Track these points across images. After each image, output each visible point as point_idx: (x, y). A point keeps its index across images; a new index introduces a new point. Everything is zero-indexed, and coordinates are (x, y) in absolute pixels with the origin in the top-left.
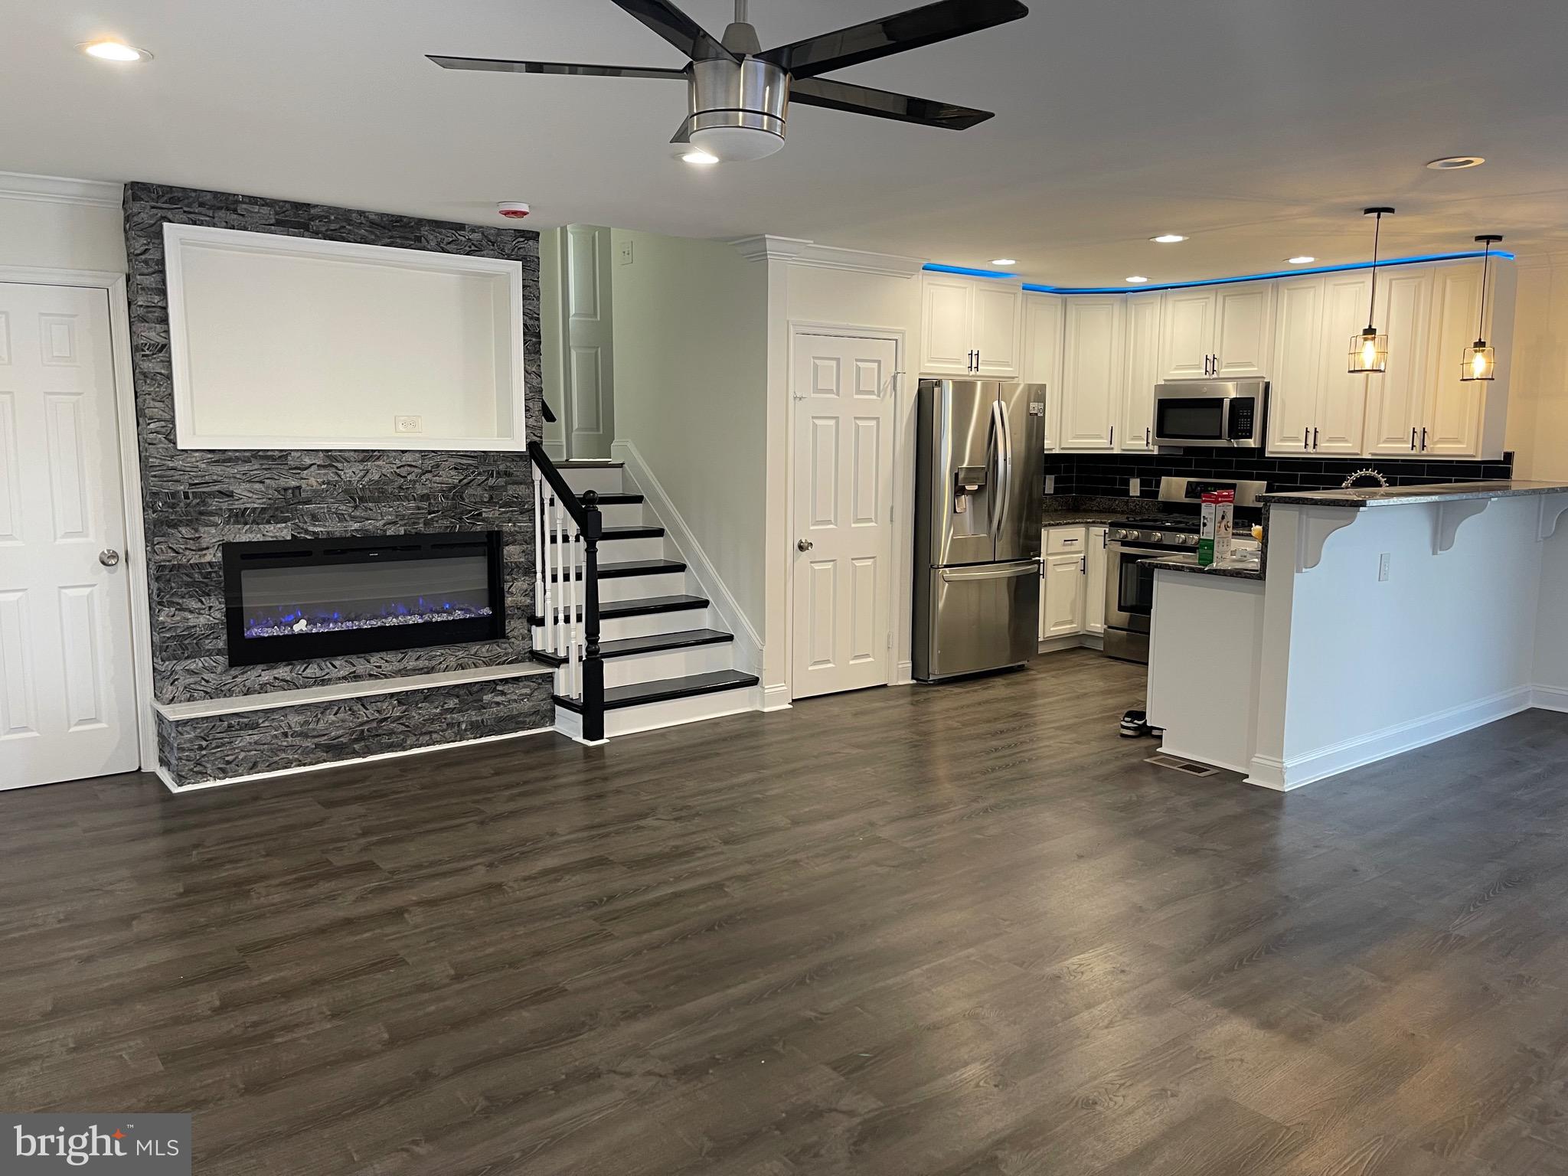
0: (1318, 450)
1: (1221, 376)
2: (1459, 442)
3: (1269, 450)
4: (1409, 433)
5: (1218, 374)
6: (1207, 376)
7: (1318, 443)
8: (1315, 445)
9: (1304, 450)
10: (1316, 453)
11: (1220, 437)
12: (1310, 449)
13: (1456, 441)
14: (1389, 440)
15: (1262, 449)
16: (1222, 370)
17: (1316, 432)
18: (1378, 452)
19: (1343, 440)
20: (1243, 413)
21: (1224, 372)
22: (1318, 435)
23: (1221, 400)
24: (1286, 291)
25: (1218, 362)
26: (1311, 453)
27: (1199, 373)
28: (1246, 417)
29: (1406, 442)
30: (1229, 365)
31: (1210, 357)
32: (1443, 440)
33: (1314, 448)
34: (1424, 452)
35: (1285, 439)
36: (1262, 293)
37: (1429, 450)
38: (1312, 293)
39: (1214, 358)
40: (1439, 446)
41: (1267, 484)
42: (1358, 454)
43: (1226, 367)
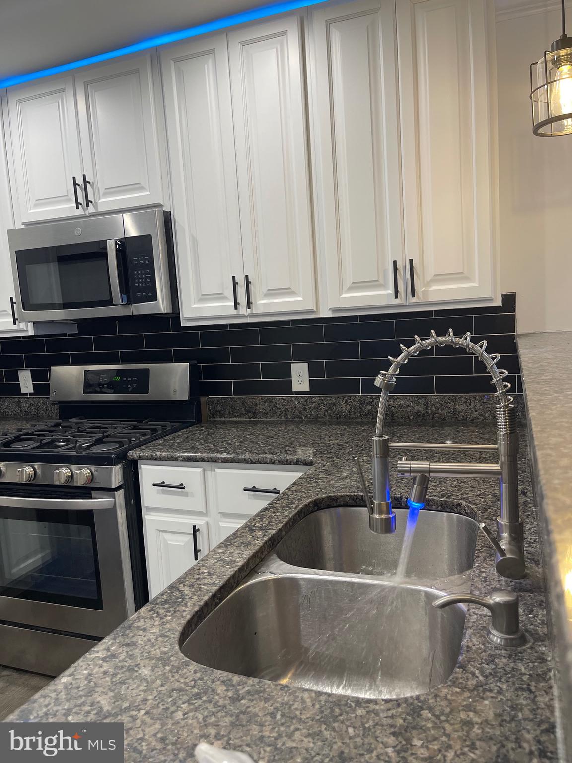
0: (255, 310)
1: (100, 210)
2: (467, 279)
3: (185, 316)
4: (385, 272)
5: (96, 206)
6: (80, 212)
7: (252, 299)
8: (249, 304)
9: (234, 312)
10: (252, 316)
11: (109, 302)
12: (243, 310)
13: (460, 276)
14: (356, 286)
15: (175, 316)
16: (100, 201)
17: (248, 283)
18: (342, 306)
19: (287, 291)
20: (138, 261)
21: (105, 202)
22: (252, 287)
23: (103, 245)
24: (172, 62)
25: (92, 187)
26: (244, 316)
27: (66, 209)
28: (144, 267)
29: (384, 286)
30: (111, 191)
31: (80, 181)
32: (440, 278)
33: (249, 308)
34: (414, 300)
35: (204, 298)
36: (137, 71)
37: (421, 296)
38: (210, 62)
39: (85, 182)
40: (434, 288)
41: (191, 366)
42: (312, 312)
43: (105, 194)
